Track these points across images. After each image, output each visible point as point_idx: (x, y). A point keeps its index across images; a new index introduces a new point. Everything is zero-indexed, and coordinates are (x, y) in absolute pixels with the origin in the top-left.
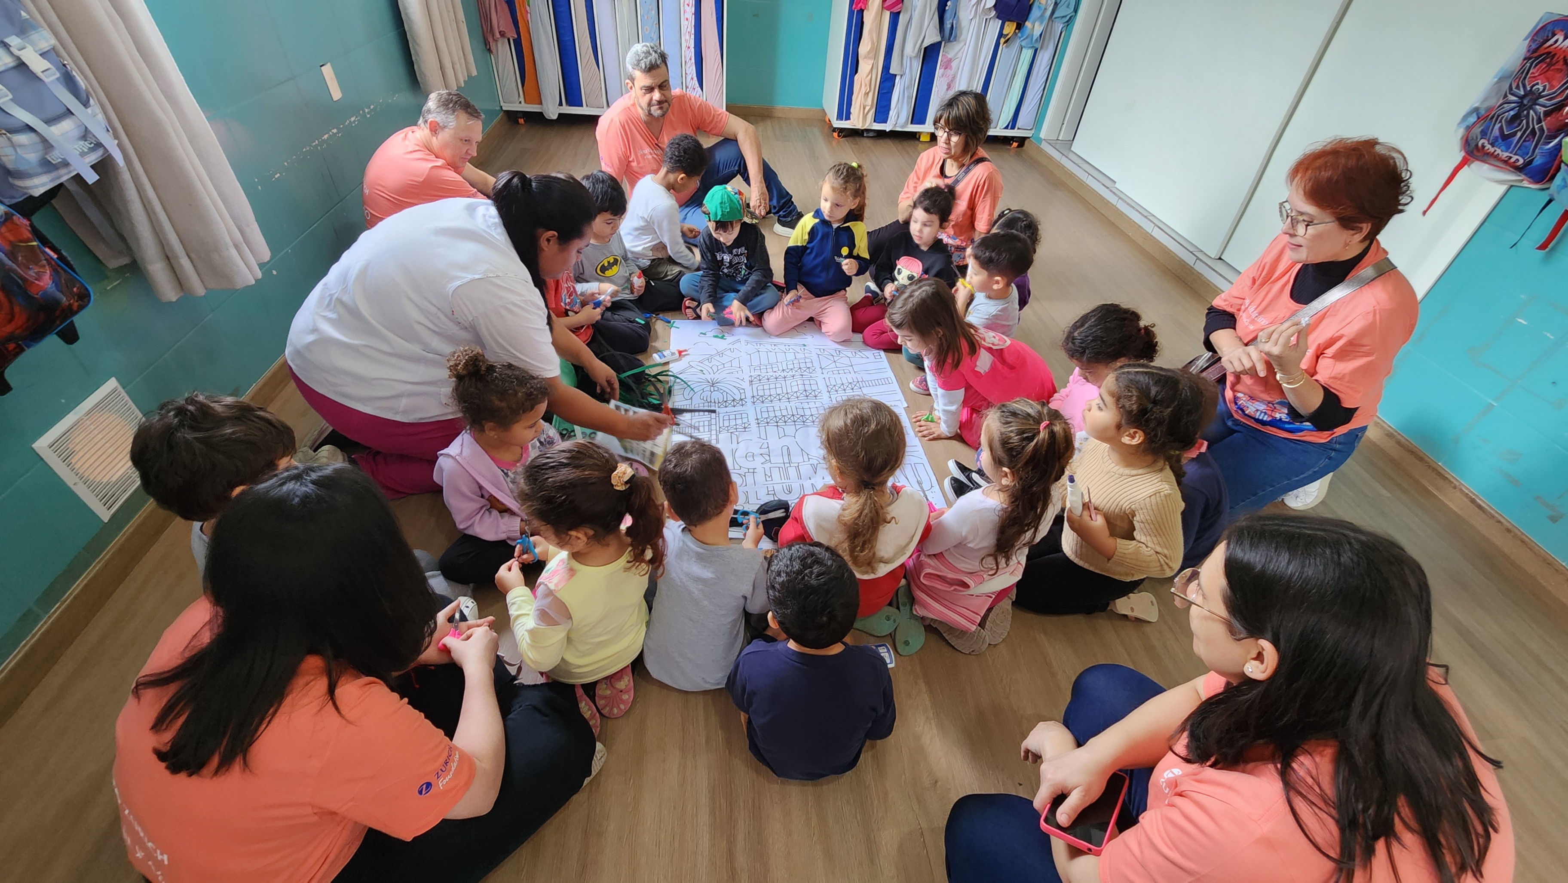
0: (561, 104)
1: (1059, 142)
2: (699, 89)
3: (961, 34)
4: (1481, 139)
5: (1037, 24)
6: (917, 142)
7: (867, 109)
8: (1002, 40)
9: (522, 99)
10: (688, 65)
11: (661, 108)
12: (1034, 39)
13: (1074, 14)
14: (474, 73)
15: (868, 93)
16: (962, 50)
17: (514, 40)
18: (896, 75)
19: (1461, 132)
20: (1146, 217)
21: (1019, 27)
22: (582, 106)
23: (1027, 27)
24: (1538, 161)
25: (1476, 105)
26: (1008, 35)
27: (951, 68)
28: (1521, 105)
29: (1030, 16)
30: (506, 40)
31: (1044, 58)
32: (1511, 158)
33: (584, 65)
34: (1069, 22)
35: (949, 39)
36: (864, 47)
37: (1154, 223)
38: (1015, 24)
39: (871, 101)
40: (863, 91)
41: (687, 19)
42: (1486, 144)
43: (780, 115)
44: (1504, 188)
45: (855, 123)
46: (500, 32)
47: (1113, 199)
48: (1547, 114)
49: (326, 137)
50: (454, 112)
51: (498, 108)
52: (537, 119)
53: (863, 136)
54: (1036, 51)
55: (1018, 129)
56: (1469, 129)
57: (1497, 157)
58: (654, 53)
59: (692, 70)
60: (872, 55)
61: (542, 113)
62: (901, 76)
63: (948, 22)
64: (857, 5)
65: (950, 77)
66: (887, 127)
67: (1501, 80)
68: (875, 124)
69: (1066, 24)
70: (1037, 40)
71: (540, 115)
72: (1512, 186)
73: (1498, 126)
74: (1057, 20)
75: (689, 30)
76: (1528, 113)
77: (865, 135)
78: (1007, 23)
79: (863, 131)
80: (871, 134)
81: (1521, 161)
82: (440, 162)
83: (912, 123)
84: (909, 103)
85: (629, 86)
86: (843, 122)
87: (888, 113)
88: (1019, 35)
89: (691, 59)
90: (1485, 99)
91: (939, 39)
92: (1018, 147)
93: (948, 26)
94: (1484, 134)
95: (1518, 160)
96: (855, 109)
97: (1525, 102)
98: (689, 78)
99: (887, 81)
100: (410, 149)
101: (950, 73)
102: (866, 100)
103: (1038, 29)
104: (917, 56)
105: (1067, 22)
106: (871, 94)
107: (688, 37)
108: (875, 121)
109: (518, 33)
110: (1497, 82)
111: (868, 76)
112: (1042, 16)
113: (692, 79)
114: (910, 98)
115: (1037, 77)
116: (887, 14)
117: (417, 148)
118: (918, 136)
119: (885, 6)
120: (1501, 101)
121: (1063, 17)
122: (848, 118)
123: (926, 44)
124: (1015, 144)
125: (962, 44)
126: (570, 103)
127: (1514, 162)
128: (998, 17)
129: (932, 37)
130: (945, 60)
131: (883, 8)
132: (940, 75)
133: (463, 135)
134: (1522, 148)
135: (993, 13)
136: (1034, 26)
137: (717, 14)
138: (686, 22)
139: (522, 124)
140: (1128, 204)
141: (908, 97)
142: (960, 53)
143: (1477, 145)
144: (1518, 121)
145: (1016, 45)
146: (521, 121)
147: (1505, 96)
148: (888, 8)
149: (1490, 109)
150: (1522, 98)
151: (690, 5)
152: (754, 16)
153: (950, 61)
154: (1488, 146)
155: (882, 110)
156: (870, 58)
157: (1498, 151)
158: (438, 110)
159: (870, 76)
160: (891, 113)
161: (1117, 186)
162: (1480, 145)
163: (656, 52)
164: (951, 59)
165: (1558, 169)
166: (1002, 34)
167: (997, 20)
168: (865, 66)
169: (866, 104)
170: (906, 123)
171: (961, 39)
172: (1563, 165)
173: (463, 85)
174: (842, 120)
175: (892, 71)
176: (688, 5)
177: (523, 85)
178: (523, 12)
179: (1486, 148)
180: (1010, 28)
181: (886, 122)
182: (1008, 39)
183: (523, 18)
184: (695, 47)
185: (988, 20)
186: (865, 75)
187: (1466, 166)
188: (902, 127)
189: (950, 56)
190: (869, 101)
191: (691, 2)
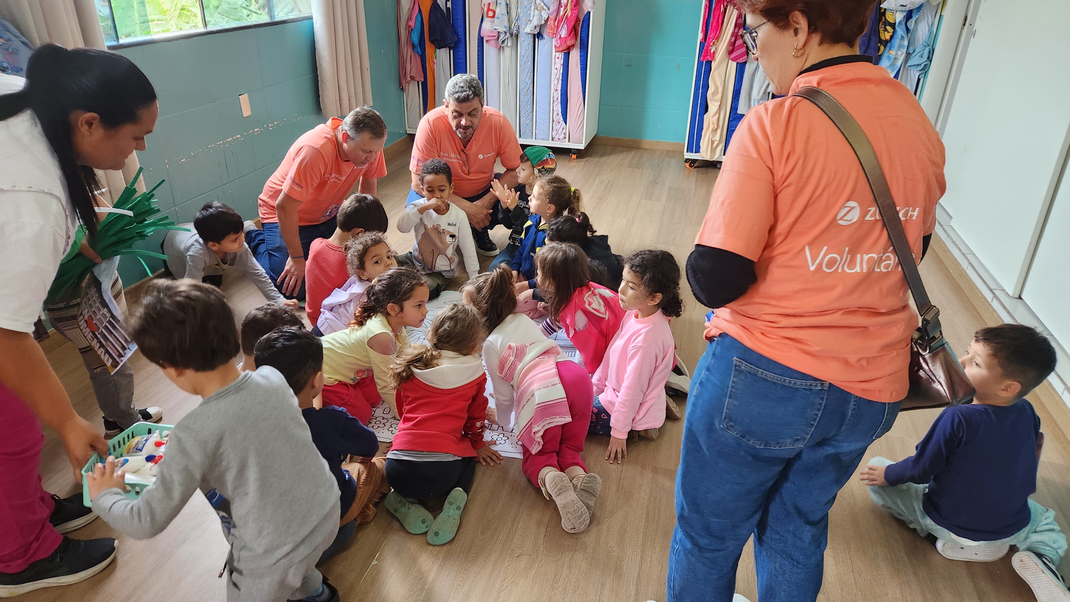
2: (563, 122)
7: (716, 143)
10: (555, 104)
13: (929, 62)
15: (716, 129)
17: (421, 82)
30: (416, 82)
36: (710, 92)
39: (719, 137)
40: (711, 128)
41: (556, 69)
43: (647, 147)
45: (704, 155)
46: (411, 77)
51: (403, 132)
59: (558, 108)
60: (720, 98)
64: (704, 57)
69: (922, 72)
74: (911, 68)
75: (557, 76)
79: (714, 163)
89: (557, 99)
96: (704, 143)
98: (555, 115)
99: (735, 118)
102: (715, 134)
105: (923, 69)
106: (719, 131)
107: (556, 82)
109: (426, 77)
113: (558, 114)
116: (733, 66)
119: (732, 58)
121: (918, 65)
122: (698, 151)
131: (729, 59)
137: (581, 65)
151: (560, 58)
156: (718, 100)
159: (717, 115)
168: (713, 107)
169: (715, 139)
174: (693, 152)
175: (739, 112)
178: (431, 63)
183: (430, 67)
184: (562, 90)
186: (714, 115)
190: (717, 137)
191: (561, 55)
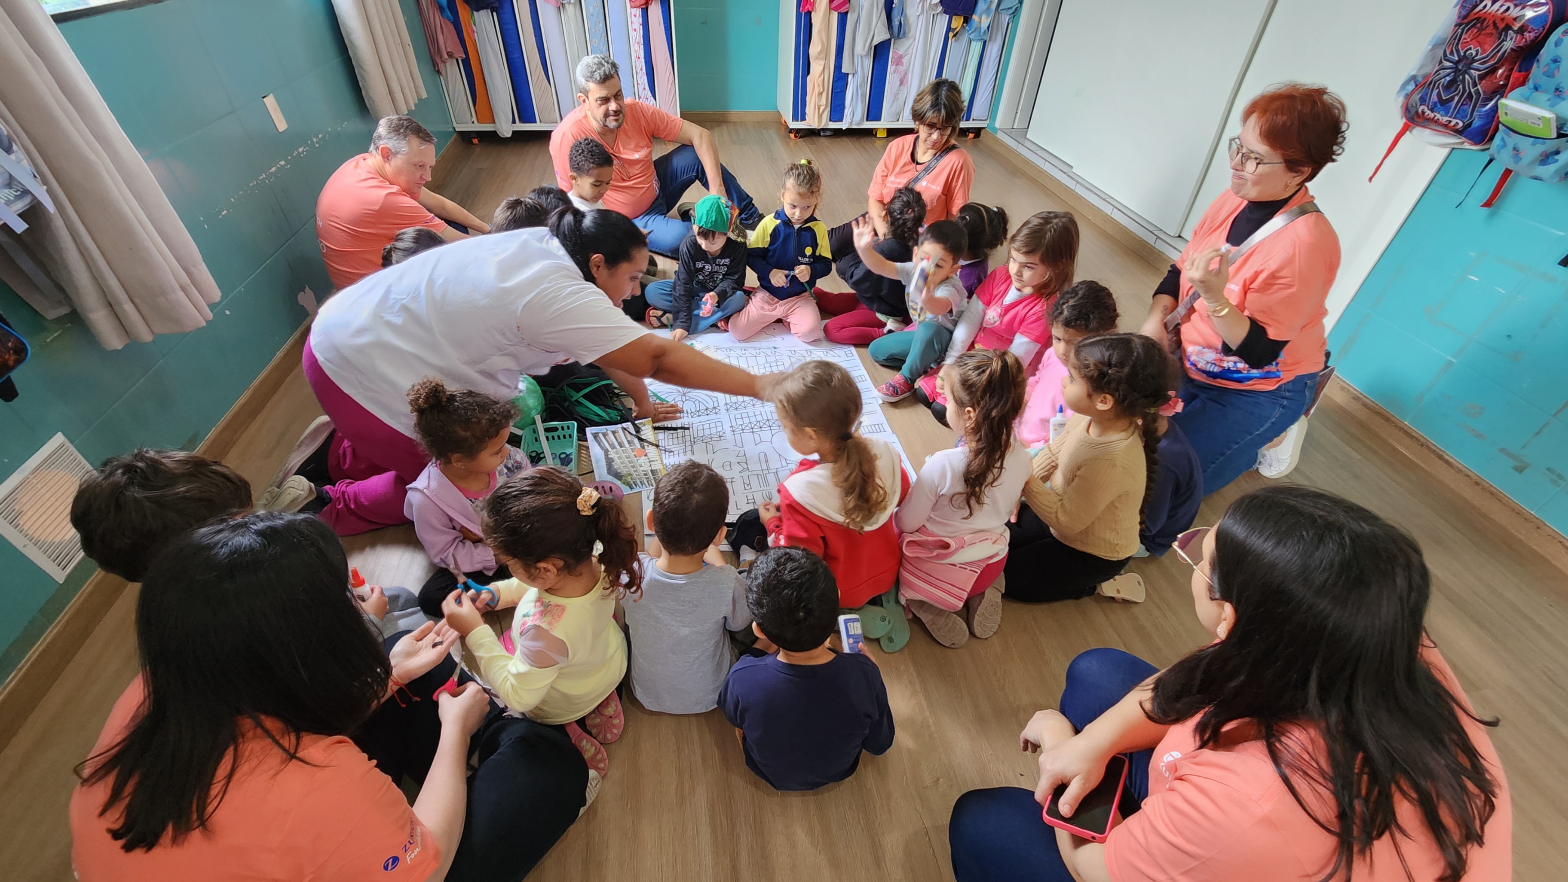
0: (514, 122)
1: (1014, 130)
2: (652, 98)
3: (910, 31)
4: (1421, 105)
5: (984, 17)
6: (874, 138)
7: (822, 108)
8: (951, 34)
9: (474, 119)
10: (639, 75)
11: (616, 120)
12: (982, 31)
13: (1019, 5)
14: (424, 95)
15: (821, 93)
16: (912, 46)
17: (462, 60)
18: (848, 74)
19: (1401, 100)
20: (1104, 200)
21: (967, 20)
22: (535, 122)
23: (974, 20)
24: (1477, 123)
25: (1414, 73)
26: (956, 29)
27: (902, 64)
28: (1456, 70)
29: (976, 9)
30: (455, 60)
31: (993, 50)
32: (1450, 122)
33: (534, 82)
34: (1015, 13)
35: (898, 36)
36: (814, 49)
37: (1113, 205)
38: (962, 18)
39: (825, 101)
40: (817, 91)
41: (635, 30)
42: (1426, 109)
43: (735, 120)
44: (1446, 151)
45: (811, 122)
46: (447, 53)
47: (1071, 184)
48: (1482, 78)
49: (273, 169)
50: (406, 137)
51: (451, 130)
52: (491, 138)
53: (820, 135)
54: (985, 43)
55: (973, 120)
56: (1408, 96)
57: (1437, 122)
58: (606, 64)
59: (643, 80)
60: (823, 55)
61: (495, 131)
62: (854, 74)
63: (896, 20)
64: (804, 7)
65: (902, 73)
66: (844, 125)
67: (1435, 47)
68: (831, 123)
69: (1012, 16)
70: (985, 32)
71: (494, 134)
72: (1453, 149)
73: (1435, 92)
74: (1003, 11)
75: (637, 40)
76: (1464, 78)
77: (822, 134)
78: (954, 18)
79: (819, 130)
80: (828, 133)
81: (1461, 124)
82: (395, 189)
83: (867, 120)
84: (863, 101)
85: (582, 99)
86: (799, 123)
87: (844, 112)
88: (967, 28)
89: (641, 69)
90: (1421, 68)
91: (888, 36)
92: (974, 137)
93: (896, 23)
94: (1423, 100)
95: (1457, 123)
96: (810, 110)
97: (1460, 67)
98: (641, 89)
99: (840, 80)
100: (363, 177)
101: (902, 69)
102: (820, 100)
103: (985, 22)
104: (868, 54)
105: (1013, 13)
106: (824, 94)
107: (637, 48)
108: (830, 120)
109: (466, 53)
110: (1431, 50)
111: (820, 76)
112: (988, 8)
113: (644, 89)
114: (863, 95)
115: (988, 68)
116: (835, 15)
117: (371, 176)
118: (874, 133)
119: (832, 7)
120: (1437, 68)
121: (1009, 8)
122: (803, 119)
123: (875, 42)
124: (971, 135)
125: (912, 40)
126: (523, 120)
127: (1454, 126)
128: (945, 12)
129: (881, 35)
130: (896, 57)
131: (830, 8)
132: (892, 72)
133: (416, 160)
134: (1460, 111)
135: (940, 8)
136: (981, 19)
137: (664, 23)
138: (635, 33)
139: (476, 144)
140: (1086, 188)
141: (862, 95)
142: (911, 49)
143: (1417, 112)
144: (1455, 87)
145: (965, 38)
146: (475, 141)
147: (1441, 62)
148: (835, 9)
149: (1426, 76)
150: (1457, 63)
151: (637, 16)
152: (703, 23)
153: (901, 57)
154: (1428, 112)
155: (837, 109)
156: (821, 59)
157: (1438, 116)
158: (389, 136)
159: (822, 76)
160: (846, 111)
161: (1074, 170)
162: (1420, 111)
163: (608, 63)
164: (902, 56)
165: (1497, 130)
166: (950, 28)
167: (944, 15)
168: (816, 67)
169: (821, 103)
170: (862, 120)
171: (910, 35)
172: (1500, 125)
173: (414, 109)
174: (798, 121)
175: (844, 71)
176: (635, 16)
177: (475, 105)
178: (469, 31)
179: (1426, 114)
180: (958, 22)
181: (842, 121)
182: (957, 33)
183: (470, 36)
184: (645, 58)
185: (935, 16)
186: (818, 76)
187: (1408, 132)
188: (858, 124)
189: (901, 52)
190: (823, 101)
191: (638, 12)
